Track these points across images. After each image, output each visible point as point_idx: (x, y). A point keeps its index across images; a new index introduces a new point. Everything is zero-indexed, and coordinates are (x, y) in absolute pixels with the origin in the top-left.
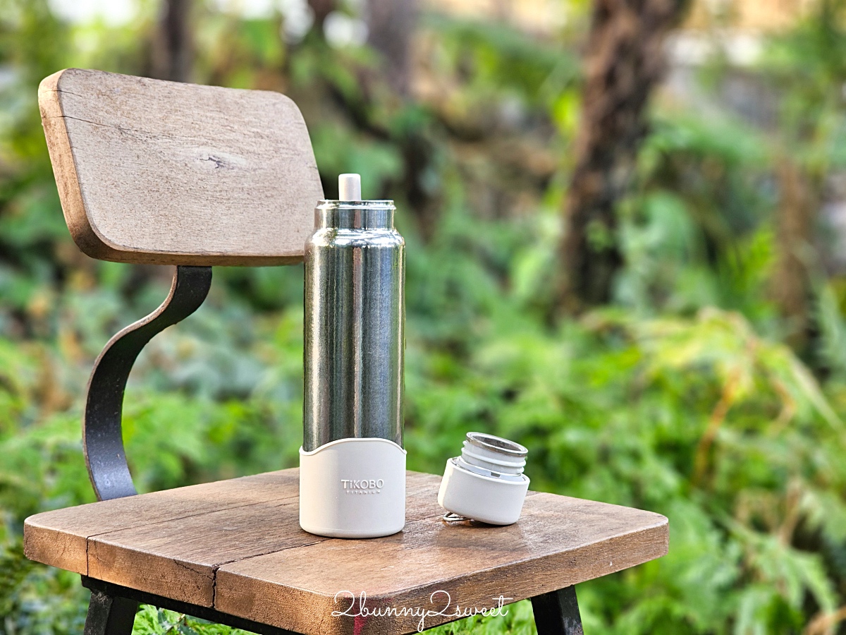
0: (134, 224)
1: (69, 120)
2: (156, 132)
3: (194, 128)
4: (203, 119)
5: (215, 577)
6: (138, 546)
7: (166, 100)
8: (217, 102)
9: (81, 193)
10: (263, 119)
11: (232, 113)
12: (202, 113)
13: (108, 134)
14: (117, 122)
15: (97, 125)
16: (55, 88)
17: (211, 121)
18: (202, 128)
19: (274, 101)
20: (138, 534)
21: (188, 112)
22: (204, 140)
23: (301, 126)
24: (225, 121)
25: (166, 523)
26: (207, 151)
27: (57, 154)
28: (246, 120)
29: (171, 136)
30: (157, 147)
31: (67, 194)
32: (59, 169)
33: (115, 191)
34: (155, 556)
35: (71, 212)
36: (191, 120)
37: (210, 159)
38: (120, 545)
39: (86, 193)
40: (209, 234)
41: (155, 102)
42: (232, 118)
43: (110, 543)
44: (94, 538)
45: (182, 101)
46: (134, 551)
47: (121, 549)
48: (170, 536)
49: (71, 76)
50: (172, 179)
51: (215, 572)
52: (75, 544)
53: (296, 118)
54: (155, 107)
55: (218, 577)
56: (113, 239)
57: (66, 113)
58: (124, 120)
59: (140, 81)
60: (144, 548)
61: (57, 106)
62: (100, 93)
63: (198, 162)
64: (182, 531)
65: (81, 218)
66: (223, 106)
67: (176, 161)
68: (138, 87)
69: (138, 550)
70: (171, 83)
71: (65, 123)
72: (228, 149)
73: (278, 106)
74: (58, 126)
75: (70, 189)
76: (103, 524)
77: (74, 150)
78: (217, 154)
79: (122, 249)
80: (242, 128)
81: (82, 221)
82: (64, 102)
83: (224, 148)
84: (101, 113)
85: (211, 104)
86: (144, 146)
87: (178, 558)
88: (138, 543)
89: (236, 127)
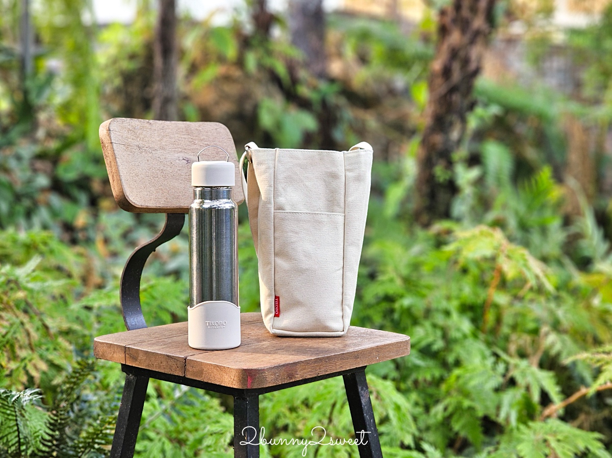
0: (146, 194)
1: (114, 145)
2: (156, 147)
3: (175, 144)
4: (180, 139)
5: (185, 362)
6: (150, 350)
7: (161, 131)
8: (187, 130)
9: (121, 180)
10: (211, 137)
11: (195, 135)
12: (179, 136)
13: (133, 150)
14: (138, 143)
15: (127, 146)
16: (108, 129)
17: (184, 140)
18: (179, 144)
19: (216, 127)
20: (149, 344)
21: (172, 136)
22: (180, 150)
23: (229, 139)
24: (191, 139)
25: (163, 340)
26: (181, 155)
27: (109, 161)
28: (202, 138)
29: (163, 149)
30: (157, 155)
31: (114, 180)
32: (110, 168)
33: (136, 178)
34: (157, 353)
35: (116, 189)
36: (174, 140)
37: (183, 159)
38: (141, 349)
39: (123, 180)
40: (183, 198)
41: (156, 132)
42: (194, 138)
43: (135, 348)
44: (128, 346)
45: (170, 130)
46: (147, 352)
47: (142, 351)
48: (165, 345)
49: (115, 122)
50: (165, 170)
51: (185, 359)
52: (119, 349)
53: (227, 136)
54: (156, 135)
55: (187, 362)
56: (136, 202)
57: (113, 141)
58: (141, 142)
59: (148, 122)
60: (152, 350)
61: (108, 138)
62: (129, 130)
63: (177, 161)
64: (170, 343)
65: (121, 192)
66: (190, 132)
67: (167, 162)
68: (147, 125)
69: (149, 351)
70: (163, 122)
71: (112, 146)
72: (193, 154)
73: (218, 130)
74: (109, 148)
75: (115, 178)
76: (132, 340)
77: (117, 159)
78: (187, 156)
79: (140, 207)
80: (199, 143)
81: (121, 194)
82: (112, 136)
83: (190, 153)
84: (129, 140)
85: (184, 131)
86: (150, 155)
87: (168, 354)
88: (150, 348)
89: (197, 142)
